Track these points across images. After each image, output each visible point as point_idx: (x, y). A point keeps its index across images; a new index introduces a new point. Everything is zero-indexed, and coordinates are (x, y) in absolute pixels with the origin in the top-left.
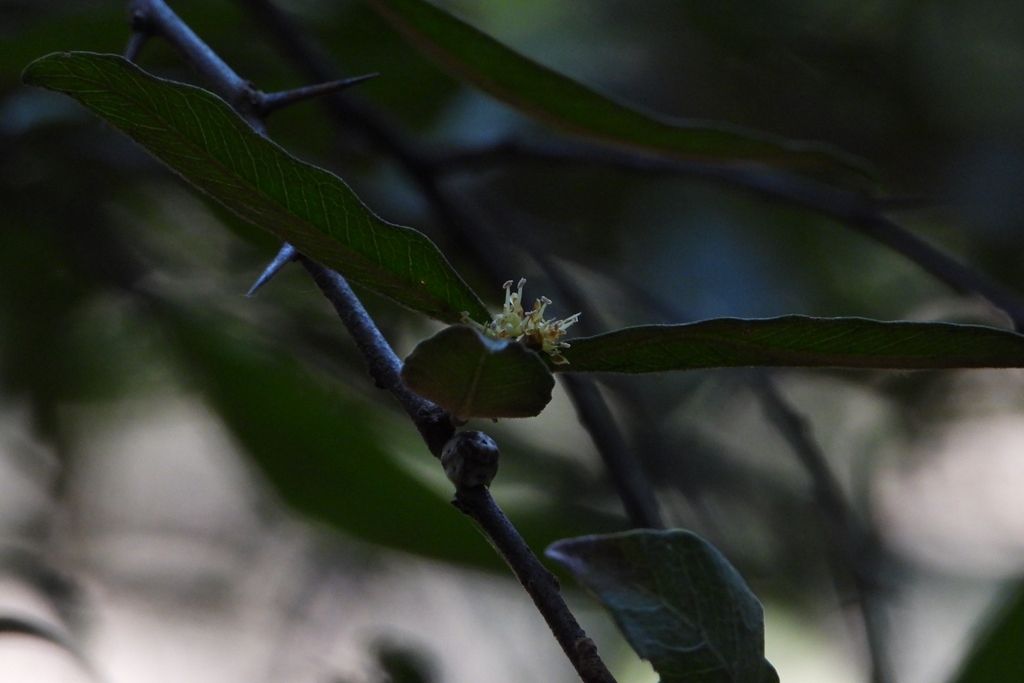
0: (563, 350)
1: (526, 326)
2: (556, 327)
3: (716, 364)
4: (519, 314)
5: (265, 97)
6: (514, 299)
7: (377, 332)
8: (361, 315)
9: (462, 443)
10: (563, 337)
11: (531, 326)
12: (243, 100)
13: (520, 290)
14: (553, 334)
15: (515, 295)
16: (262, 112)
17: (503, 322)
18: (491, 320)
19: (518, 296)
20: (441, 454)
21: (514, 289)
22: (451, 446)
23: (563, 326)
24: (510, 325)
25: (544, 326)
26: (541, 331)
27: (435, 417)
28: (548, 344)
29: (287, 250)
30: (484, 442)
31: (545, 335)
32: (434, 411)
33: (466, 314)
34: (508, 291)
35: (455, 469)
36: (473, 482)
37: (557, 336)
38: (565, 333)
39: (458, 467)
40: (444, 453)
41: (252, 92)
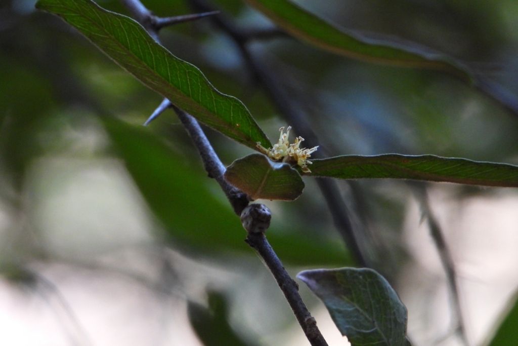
0: (308, 165)
1: (290, 151)
2: (306, 153)
3: (386, 177)
4: (287, 145)
5: (159, 20)
6: (285, 137)
7: (211, 148)
8: (203, 139)
9: (252, 210)
10: (308, 158)
11: (293, 151)
12: (147, 22)
13: (288, 132)
14: (303, 156)
15: (285, 134)
16: (157, 28)
17: (278, 149)
18: (272, 148)
19: (287, 135)
20: (240, 215)
21: (285, 132)
22: (246, 211)
23: (309, 152)
24: (282, 150)
25: (300, 152)
26: (298, 154)
27: (239, 196)
28: (301, 162)
29: (166, 102)
30: (264, 210)
31: (300, 157)
32: (239, 192)
33: (259, 144)
34: (282, 133)
35: (247, 223)
36: (257, 230)
37: (306, 157)
38: (310, 156)
39: (250, 222)
40: (242, 215)
41: (152, 17)
